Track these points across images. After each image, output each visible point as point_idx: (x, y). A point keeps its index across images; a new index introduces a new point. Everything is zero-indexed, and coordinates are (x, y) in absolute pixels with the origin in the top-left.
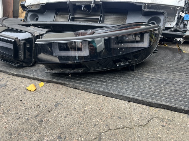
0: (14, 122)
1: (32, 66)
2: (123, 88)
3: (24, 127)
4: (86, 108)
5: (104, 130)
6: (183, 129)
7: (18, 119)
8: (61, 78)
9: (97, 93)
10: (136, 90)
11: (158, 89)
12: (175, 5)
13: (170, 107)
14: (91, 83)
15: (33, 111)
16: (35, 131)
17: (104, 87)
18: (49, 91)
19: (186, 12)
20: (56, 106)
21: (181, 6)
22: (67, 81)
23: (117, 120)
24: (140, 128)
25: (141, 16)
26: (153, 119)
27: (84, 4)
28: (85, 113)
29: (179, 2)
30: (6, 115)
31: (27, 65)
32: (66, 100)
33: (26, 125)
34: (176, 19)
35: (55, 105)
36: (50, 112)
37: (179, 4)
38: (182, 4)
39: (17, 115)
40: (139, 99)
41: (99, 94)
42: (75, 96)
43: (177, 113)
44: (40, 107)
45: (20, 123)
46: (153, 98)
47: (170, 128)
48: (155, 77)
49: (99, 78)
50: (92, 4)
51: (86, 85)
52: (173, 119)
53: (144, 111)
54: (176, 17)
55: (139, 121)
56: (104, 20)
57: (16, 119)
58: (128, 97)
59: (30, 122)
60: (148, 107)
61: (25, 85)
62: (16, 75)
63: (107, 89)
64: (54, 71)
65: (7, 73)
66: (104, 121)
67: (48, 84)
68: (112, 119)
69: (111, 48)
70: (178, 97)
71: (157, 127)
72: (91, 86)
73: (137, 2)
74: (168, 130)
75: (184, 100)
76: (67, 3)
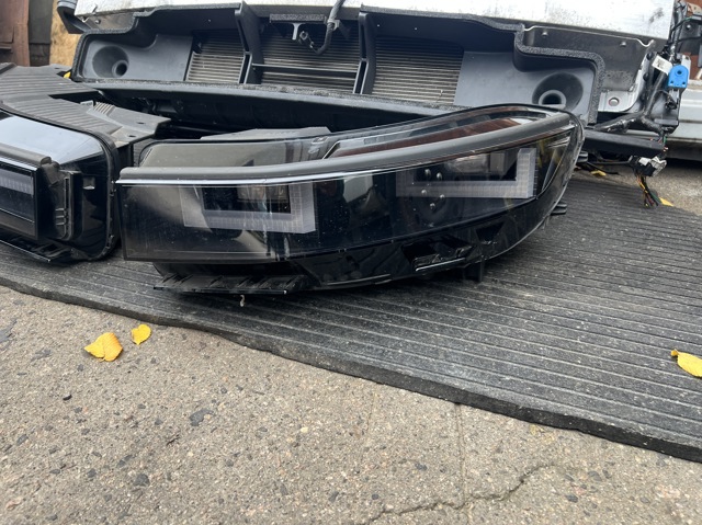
0: (43, 486)
1: (105, 259)
2: (436, 352)
3: (82, 503)
4: (304, 430)
5: (367, 513)
6: (638, 509)
7: (56, 472)
8: (212, 310)
9: (344, 368)
10: (482, 361)
11: (560, 355)
12: (636, 33)
13: (600, 425)
14: (322, 331)
15: (113, 440)
16: (120, 518)
17: (369, 348)
18: (168, 360)
19: (675, 57)
20: (195, 421)
21: (659, 36)
22: (234, 323)
23: (412, 476)
24: (492, 505)
25: (512, 70)
26: (537, 469)
27: (300, 18)
28: (300, 448)
29: (652, 20)
30: (14, 456)
31: (86, 257)
32: (231, 395)
33: (88, 497)
34: (639, 80)
35: (191, 418)
36: (175, 444)
37: (652, 30)
38: (662, 30)
39: (53, 456)
40: (492, 395)
41: (351, 372)
42: (266, 381)
43: (621, 446)
44: (137, 423)
45: (65, 486)
46: (541, 390)
47: (595, 506)
48: (552, 309)
49: (351, 310)
50: (330, 21)
51: (305, 337)
52: (606, 472)
53: (508, 440)
54: (641, 73)
55: (489, 480)
56: (375, 79)
57: (53, 472)
58: (454, 389)
59: (103, 484)
60: (521, 426)
61: (83, 336)
62: (48, 296)
63: (381, 355)
64: (186, 287)
65: (13, 286)
66: (367, 479)
67: (165, 333)
68: (395, 470)
69: (398, 198)
70: (630, 386)
71: (550, 502)
72: (324, 341)
73: (497, 16)
74: (588, 515)
75: (649, 400)
76: (237, 12)
